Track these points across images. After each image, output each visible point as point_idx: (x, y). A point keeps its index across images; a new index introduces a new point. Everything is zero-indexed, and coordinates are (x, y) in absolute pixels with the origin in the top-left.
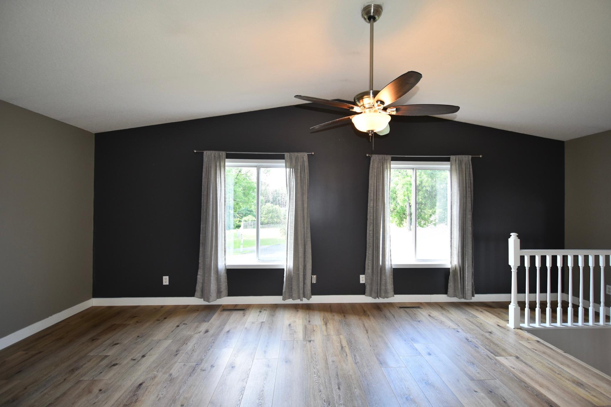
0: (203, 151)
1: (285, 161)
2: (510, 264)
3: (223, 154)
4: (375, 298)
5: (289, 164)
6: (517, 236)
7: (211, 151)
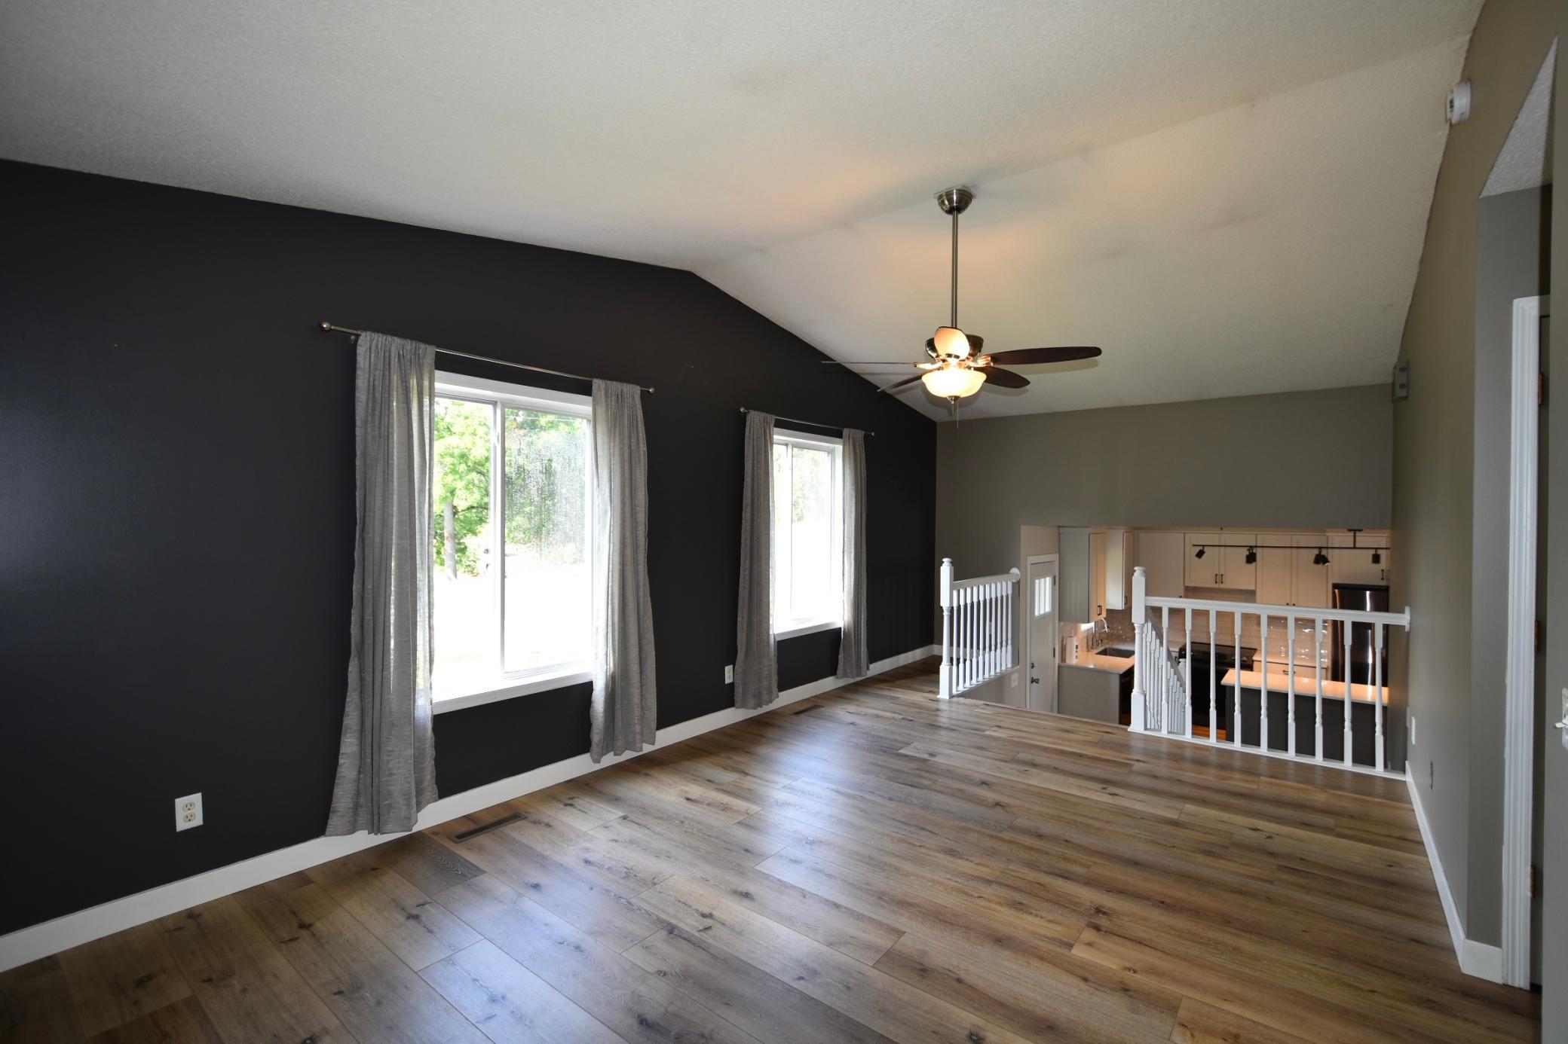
0: (359, 332)
1: (594, 400)
2: (942, 605)
3: (430, 352)
4: (755, 708)
5: (604, 409)
6: (951, 562)
7: (389, 338)
